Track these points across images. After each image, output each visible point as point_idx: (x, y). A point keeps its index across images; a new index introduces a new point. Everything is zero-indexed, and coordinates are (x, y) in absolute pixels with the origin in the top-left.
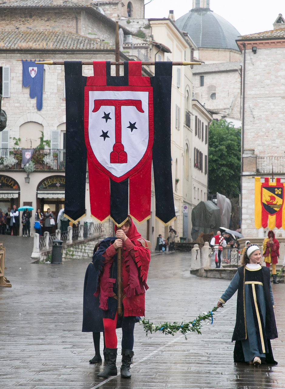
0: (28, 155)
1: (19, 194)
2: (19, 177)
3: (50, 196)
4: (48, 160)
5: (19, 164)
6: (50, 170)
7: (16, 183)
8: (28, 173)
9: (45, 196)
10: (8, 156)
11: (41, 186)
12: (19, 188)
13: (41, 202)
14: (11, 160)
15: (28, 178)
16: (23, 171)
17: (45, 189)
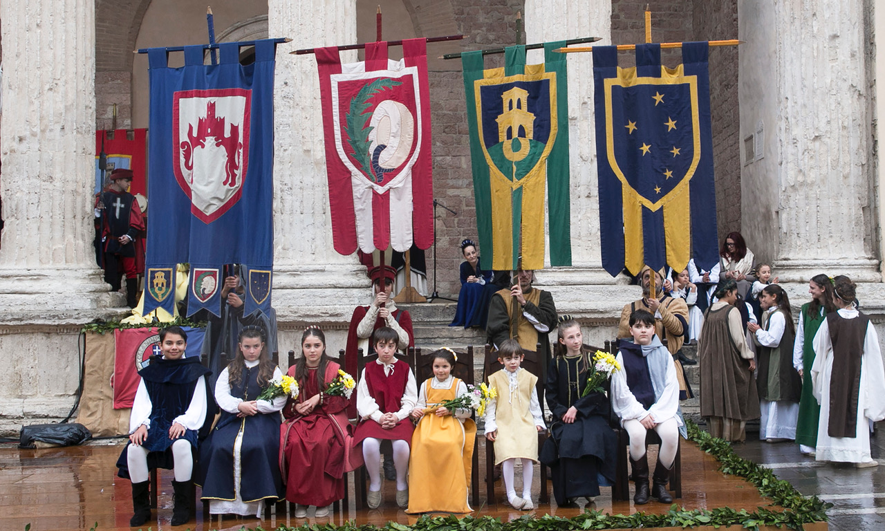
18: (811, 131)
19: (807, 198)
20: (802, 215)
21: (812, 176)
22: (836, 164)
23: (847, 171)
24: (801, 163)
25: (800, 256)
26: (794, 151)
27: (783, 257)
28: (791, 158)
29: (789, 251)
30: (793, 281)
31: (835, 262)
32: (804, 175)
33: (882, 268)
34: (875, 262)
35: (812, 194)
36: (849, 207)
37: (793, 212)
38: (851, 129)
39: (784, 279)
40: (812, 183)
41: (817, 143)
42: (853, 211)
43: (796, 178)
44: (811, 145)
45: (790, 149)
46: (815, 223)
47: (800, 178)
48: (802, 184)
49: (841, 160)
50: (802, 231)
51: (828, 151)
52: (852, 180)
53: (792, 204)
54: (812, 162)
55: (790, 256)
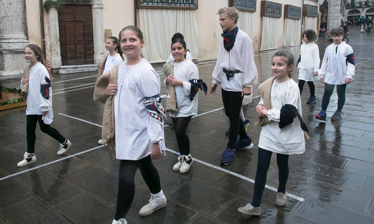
0: (363, 3)
1: (360, 14)
2: (360, 10)
3: (370, 14)
4: (369, 4)
5: (360, 6)
6: (370, 7)
7: (359, 11)
8: (363, 8)
9: (368, 14)
10: (357, 4)
11: (367, 12)
12: (360, 13)
13: (367, 16)
14: (358, 5)
15: (363, 10)
16: (362, 8)
17: (368, 12)
18: (8, 2)
19: (8, 20)
20: (7, 25)
21: (9, 14)
22: (16, 11)
23: (19, 13)
24: (6, 10)
25: (7, 36)
26: (3, 7)
27: (2, 36)
28: (3, 9)
29: (3, 35)
30: (6, 43)
31: (17, 37)
32: (7, 14)
33: (28, 39)
34: (27, 37)
35: (9, 19)
36: (20, 23)
37: (4, 24)
38: (19, 2)
39: (3, 42)
40: (10, 16)
41: (10, 5)
42: (21, 24)
43: (5, 14)
44: (8, 6)
45: (2, 6)
46: (11, 27)
47: (6, 15)
48: (7, 16)
49: (17, 10)
50: (7, 29)
51: (13, 8)
52: (20, 16)
53: (4, 22)
54: (9, 10)
55: (4, 36)
